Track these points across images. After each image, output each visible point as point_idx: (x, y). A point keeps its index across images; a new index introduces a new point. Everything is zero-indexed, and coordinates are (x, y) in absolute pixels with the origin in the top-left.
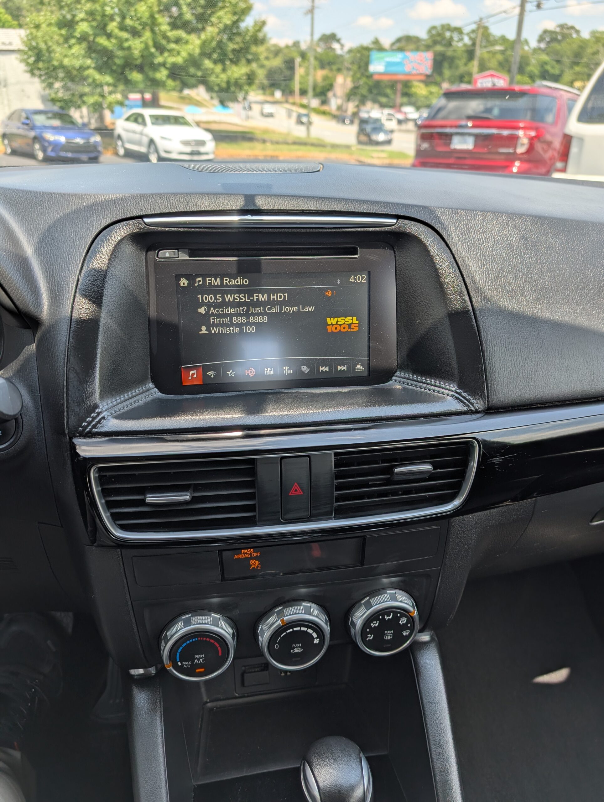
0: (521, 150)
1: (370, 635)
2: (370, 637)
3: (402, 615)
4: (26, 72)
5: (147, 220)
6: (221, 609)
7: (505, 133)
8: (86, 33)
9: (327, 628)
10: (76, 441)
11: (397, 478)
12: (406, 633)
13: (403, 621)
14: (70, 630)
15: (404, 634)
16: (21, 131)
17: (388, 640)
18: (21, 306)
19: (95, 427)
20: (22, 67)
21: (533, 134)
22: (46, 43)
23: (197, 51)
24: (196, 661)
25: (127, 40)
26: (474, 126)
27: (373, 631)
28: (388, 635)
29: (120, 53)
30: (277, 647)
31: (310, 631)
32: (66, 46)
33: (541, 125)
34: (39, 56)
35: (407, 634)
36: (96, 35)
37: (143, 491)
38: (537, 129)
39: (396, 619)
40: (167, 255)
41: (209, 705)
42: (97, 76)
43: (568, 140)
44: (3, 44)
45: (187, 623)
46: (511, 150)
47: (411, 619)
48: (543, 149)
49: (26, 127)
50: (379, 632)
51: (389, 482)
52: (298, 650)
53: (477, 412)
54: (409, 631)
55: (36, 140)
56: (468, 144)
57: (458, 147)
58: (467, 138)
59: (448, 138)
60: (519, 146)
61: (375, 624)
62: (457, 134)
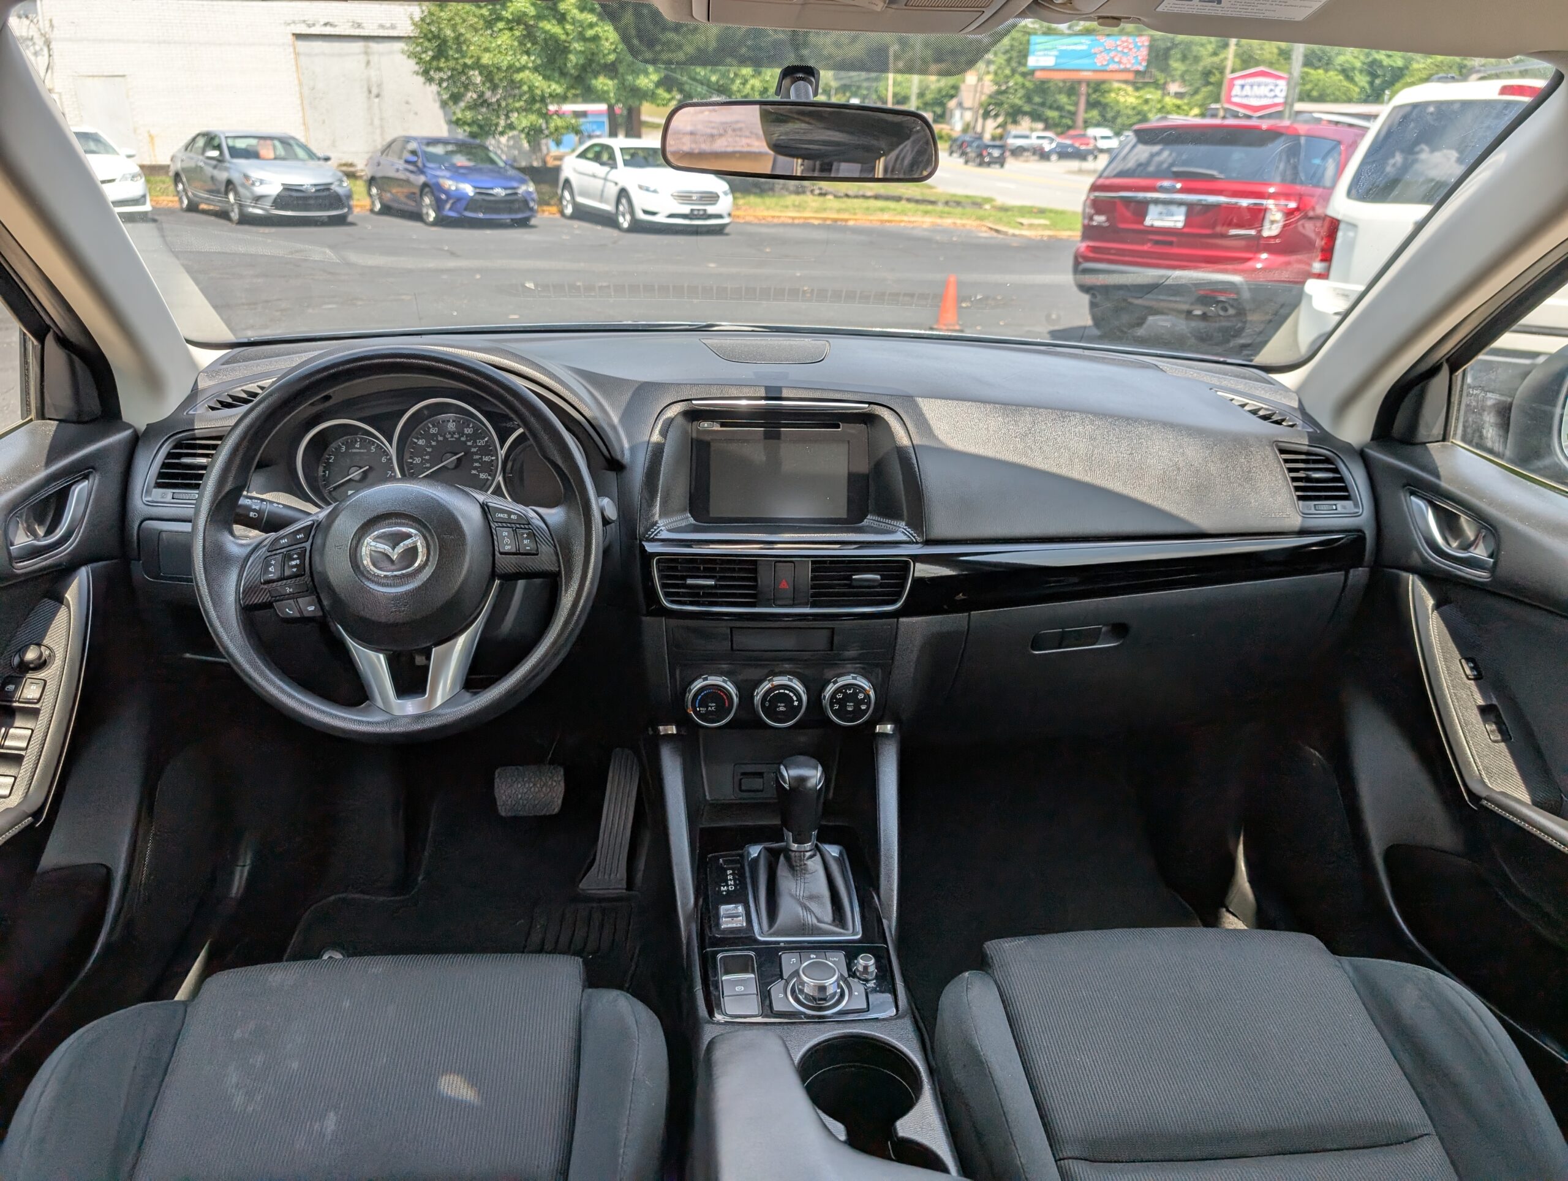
0: (1270, 230)
1: (836, 705)
2: (836, 707)
3: (860, 692)
4: (417, 73)
5: (694, 402)
6: (729, 674)
7: (1245, 202)
8: (525, 14)
9: (804, 698)
10: (644, 543)
11: (854, 583)
12: (863, 707)
13: (861, 696)
16: (401, 175)
17: (850, 711)
19: (656, 535)
20: (412, 65)
21: (1292, 205)
22: (454, 28)
23: (713, 44)
24: (709, 710)
25: (591, 26)
26: (1182, 191)
27: (839, 701)
28: (850, 707)
29: (577, 46)
30: (767, 704)
31: (791, 694)
32: (489, 32)
33: (1307, 190)
34: (441, 52)
35: (865, 708)
36: (539, 17)
37: (684, 578)
38: (1299, 197)
39: (855, 694)
40: (706, 425)
42: (538, 81)
43: (1333, 226)
44: (382, 26)
45: (706, 679)
46: (1253, 232)
47: (868, 696)
49: (411, 167)
50: (842, 703)
51: (850, 586)
52: (782, 709)
53: (917, 543)
54: (866, 706)
55: (427, 190)
56: (1176, 220)
57: (1158, 223)
58: (1174, 208)
59: (1141, 209)
60: (1267, 224)
61: (839, 696)
62: (1156, 202)
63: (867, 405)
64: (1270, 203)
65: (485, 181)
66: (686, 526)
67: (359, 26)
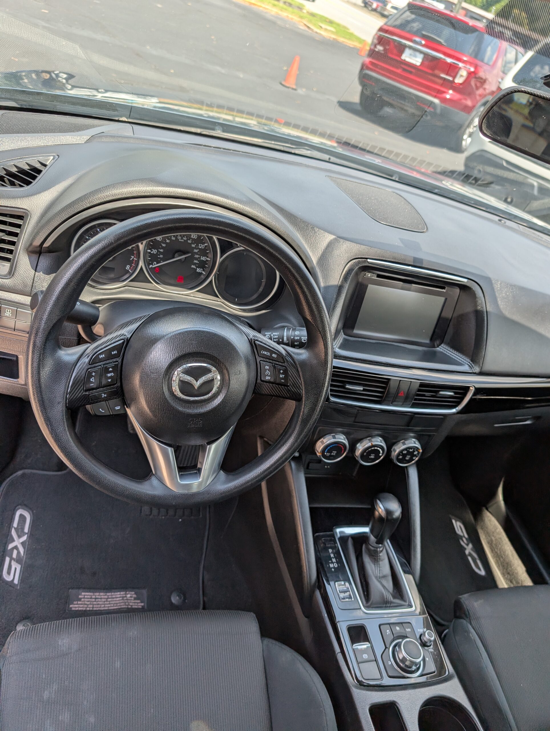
0: (459, 80)
2: (401, 457)
3: (415, 451)
5: (369, 260)
6: (347, 434)
7: (449, 60)
9: (385, 449)
11: (439, 396)
12: (414, 458)
17: (406, 459)
21: (472, 69)
24: (332, 454)
26: (425, 46)
27: (402, 455)
30: (365, 454)
31: (380, 450)
33: (479, 63)
38: (476, 67)
39: (413, 451)
40: (369, 275)
45: (334, 437)
46: (451, 79)
47: (419, 452)
48: (476, 85)
50: (404, 456)
52: (373, 457)
53: (475, 373)
56: (417, 60)
57: (408, 60)
58: (418, 54)
59: (401, 48)
60: (458, 76)
61: (405, 452)
62: (410, 48)
63: (466, 280)
64: (462, 65)
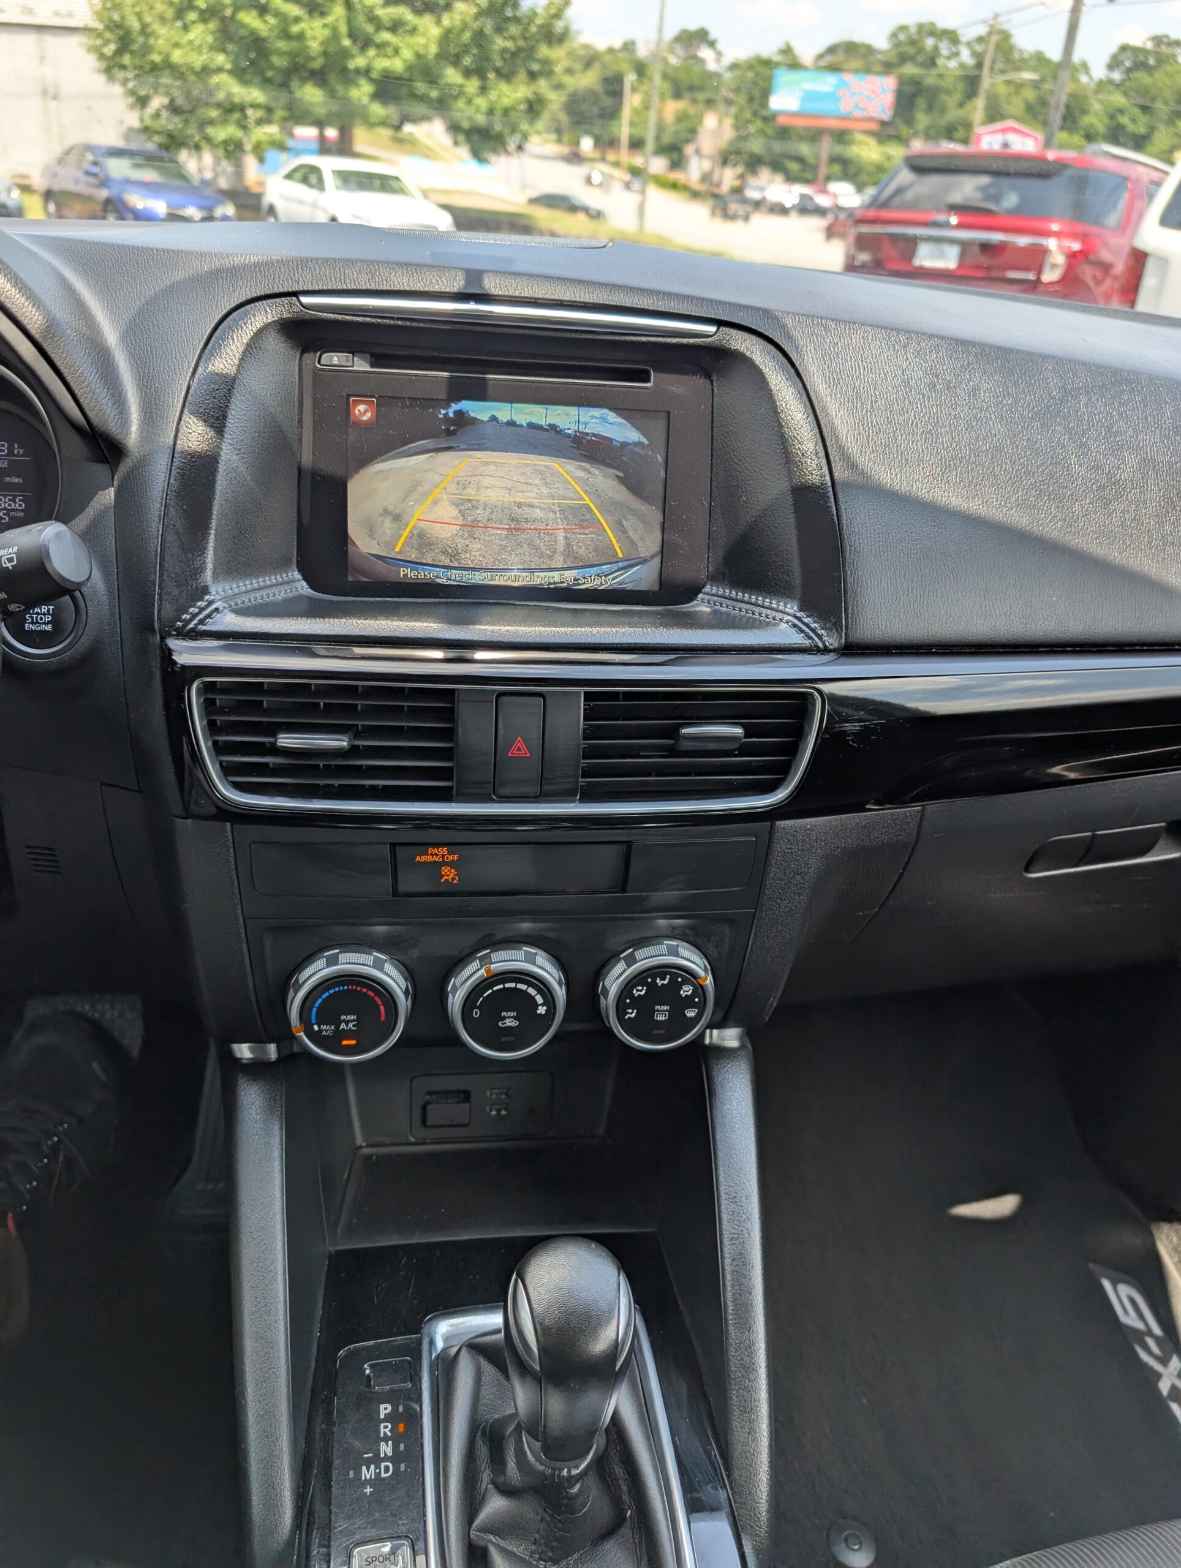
0: (1050, 276)
1: (630, 1011)
2: (632, 1014)
3: (685, 981)
4: (99, 71)
5: (305, 300)
6: (390, 946)
7: (1022, 241)
9: (560, 993)
10: (173, 643)
11: (685, 745)
12: (691, 1013)
13: (687, 990)
14: (136, 1052)
15: (688, 1015)
16: (81, 189)
17: (661, 1022)
18: (95, 421)
19: (201, 622)
20: (91, 61)
21: (1076, 246)
22: (139, 16)
23: (433, 49)
24: (343, 1026)
25: (297, 20)
26: (961, 226)
27: (637, 1002)
28: (662, 1014)
29: (281, 45)
30: (476, 1013)
32: (179, 24)
33: (1093, 229)
34: (125, 42)
35: (693, 1015)
36: (238, 7)
37: (273, 730)
38: (1084, 238)
39: (675, 986)
40: (335, 361)
41: (366, 1151)
42: (236, 88)
43: (1140, 260)
44: (57, 14)
45: (333, 961)
46: (1031, 276)
47: (700, 990)
48: (1094, 276)
49: (92, 180)
50: (645, 1006)
51: (673, 752)
52: (510, 1023)
53: (826, 650)
54: (697, 1010)
55: (110, 208)
56: (948, 260)
57: (929, 264)
58: (946, 247)
59: (909, 246)
60: (1046, 268)
61: (640, 991)
62: (929, 239)
63: (712, 329)
64: (1052, 243)
65: (177, 198)
66: (286, 601)
67: (30, 11)
